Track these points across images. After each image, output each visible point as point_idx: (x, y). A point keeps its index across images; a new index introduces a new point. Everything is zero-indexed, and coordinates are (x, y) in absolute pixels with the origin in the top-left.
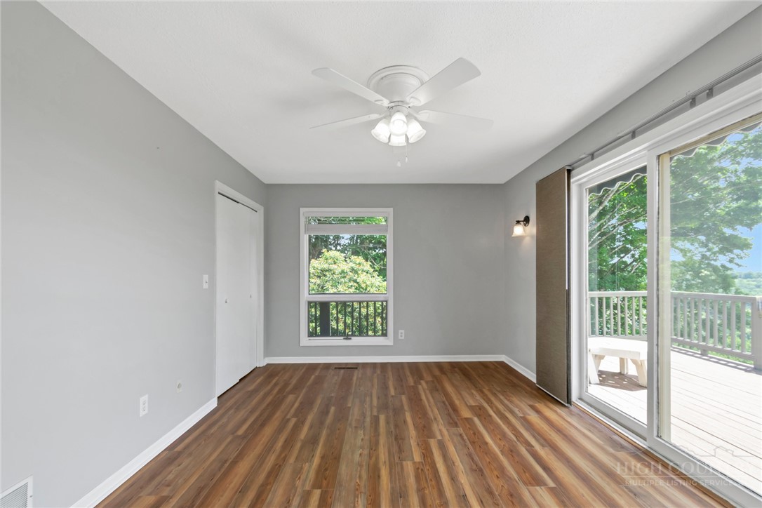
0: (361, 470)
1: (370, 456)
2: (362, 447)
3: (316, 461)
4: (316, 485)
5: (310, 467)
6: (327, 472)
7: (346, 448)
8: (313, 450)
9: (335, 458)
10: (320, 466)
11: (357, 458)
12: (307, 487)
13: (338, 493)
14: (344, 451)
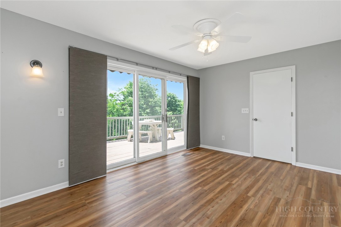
0: (227, 194)
1: (217, 198)
2: (217, 203)
3: (245, 207)
4: (249, 198)
5: (250, 205)
6: (242, 200)
7: (225, 207)
8: (245, 214)
9: (235, 204)
10: (244, 204)
11: (224, 200)
12: (253, 198)
13: (241, 192)
14: (228, 206)
